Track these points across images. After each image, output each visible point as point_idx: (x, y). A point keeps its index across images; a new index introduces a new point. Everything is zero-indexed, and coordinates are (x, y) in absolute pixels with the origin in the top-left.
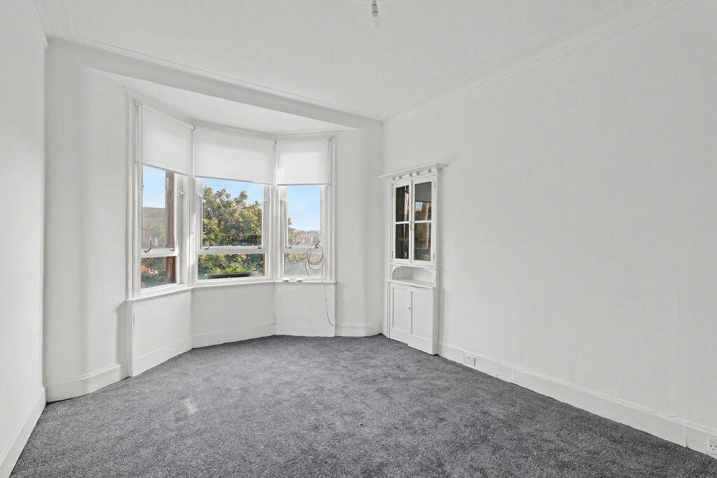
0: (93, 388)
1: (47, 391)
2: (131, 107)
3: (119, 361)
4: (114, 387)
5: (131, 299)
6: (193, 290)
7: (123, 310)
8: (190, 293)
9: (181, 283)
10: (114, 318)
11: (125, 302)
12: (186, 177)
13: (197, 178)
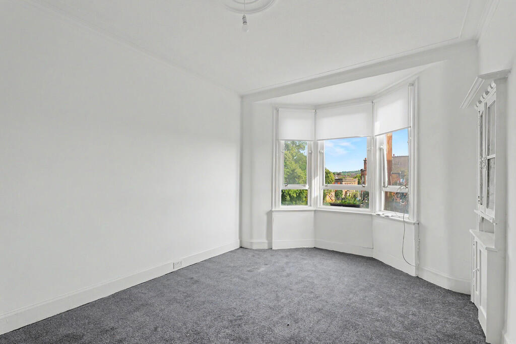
0: (255, 247)
1: (241, 242)
2: (275, 112)
3: (267, 239)
4: (264, 251)
5: (273, 209)
6: (315, 211)
7: (270, 214)
8: (313, 213)
9: (310, 206)
10: (265, 218)
11: (271, 211)
12: (312, 142)
13: (319, 141)
